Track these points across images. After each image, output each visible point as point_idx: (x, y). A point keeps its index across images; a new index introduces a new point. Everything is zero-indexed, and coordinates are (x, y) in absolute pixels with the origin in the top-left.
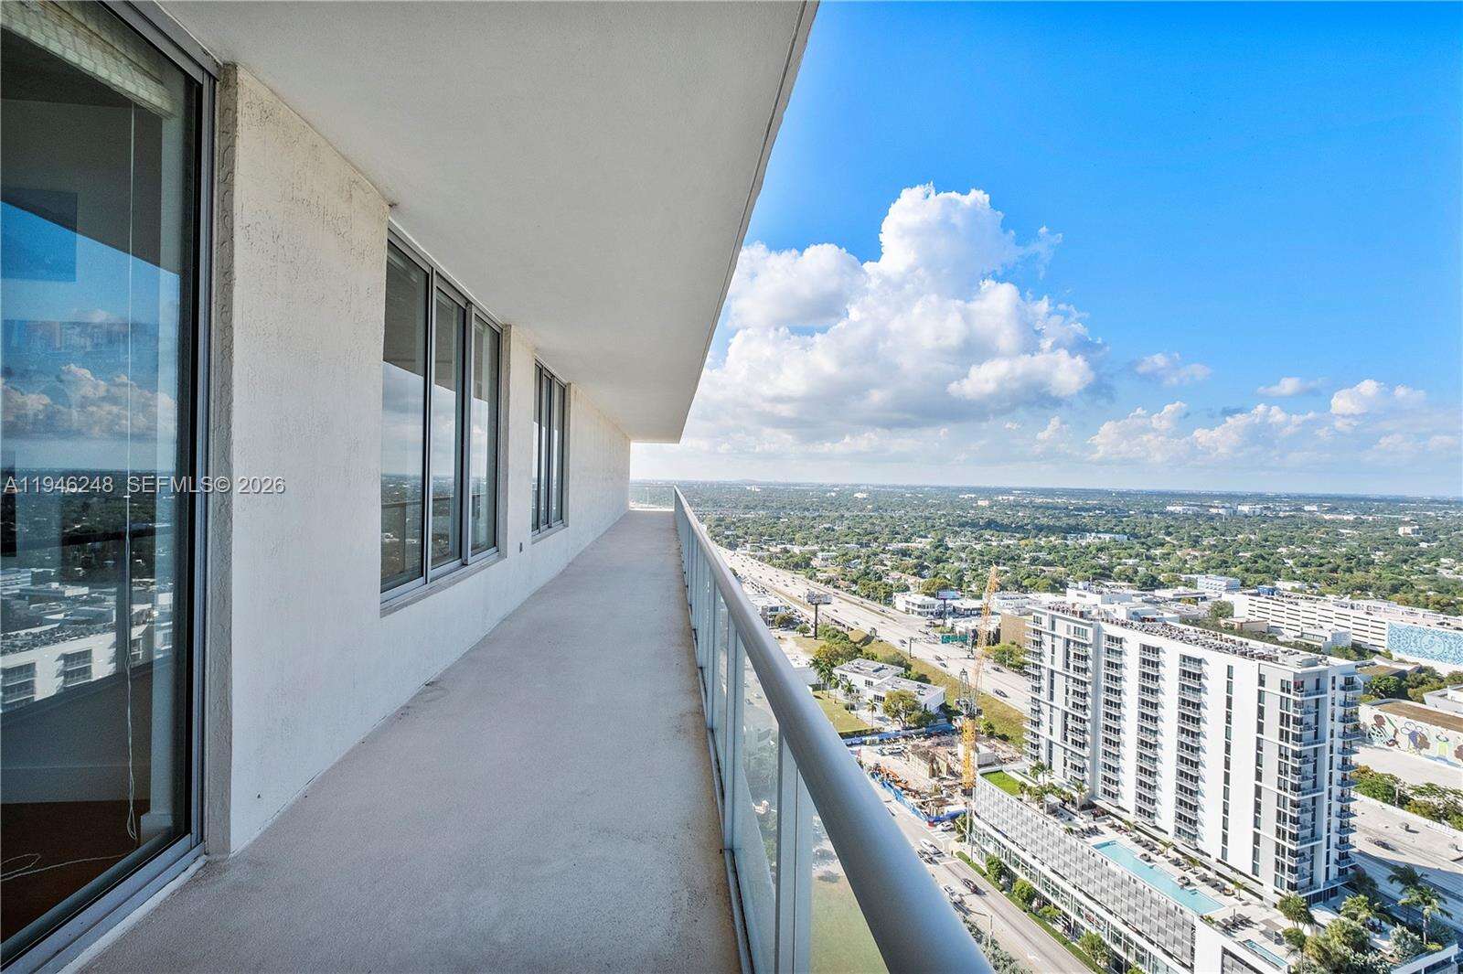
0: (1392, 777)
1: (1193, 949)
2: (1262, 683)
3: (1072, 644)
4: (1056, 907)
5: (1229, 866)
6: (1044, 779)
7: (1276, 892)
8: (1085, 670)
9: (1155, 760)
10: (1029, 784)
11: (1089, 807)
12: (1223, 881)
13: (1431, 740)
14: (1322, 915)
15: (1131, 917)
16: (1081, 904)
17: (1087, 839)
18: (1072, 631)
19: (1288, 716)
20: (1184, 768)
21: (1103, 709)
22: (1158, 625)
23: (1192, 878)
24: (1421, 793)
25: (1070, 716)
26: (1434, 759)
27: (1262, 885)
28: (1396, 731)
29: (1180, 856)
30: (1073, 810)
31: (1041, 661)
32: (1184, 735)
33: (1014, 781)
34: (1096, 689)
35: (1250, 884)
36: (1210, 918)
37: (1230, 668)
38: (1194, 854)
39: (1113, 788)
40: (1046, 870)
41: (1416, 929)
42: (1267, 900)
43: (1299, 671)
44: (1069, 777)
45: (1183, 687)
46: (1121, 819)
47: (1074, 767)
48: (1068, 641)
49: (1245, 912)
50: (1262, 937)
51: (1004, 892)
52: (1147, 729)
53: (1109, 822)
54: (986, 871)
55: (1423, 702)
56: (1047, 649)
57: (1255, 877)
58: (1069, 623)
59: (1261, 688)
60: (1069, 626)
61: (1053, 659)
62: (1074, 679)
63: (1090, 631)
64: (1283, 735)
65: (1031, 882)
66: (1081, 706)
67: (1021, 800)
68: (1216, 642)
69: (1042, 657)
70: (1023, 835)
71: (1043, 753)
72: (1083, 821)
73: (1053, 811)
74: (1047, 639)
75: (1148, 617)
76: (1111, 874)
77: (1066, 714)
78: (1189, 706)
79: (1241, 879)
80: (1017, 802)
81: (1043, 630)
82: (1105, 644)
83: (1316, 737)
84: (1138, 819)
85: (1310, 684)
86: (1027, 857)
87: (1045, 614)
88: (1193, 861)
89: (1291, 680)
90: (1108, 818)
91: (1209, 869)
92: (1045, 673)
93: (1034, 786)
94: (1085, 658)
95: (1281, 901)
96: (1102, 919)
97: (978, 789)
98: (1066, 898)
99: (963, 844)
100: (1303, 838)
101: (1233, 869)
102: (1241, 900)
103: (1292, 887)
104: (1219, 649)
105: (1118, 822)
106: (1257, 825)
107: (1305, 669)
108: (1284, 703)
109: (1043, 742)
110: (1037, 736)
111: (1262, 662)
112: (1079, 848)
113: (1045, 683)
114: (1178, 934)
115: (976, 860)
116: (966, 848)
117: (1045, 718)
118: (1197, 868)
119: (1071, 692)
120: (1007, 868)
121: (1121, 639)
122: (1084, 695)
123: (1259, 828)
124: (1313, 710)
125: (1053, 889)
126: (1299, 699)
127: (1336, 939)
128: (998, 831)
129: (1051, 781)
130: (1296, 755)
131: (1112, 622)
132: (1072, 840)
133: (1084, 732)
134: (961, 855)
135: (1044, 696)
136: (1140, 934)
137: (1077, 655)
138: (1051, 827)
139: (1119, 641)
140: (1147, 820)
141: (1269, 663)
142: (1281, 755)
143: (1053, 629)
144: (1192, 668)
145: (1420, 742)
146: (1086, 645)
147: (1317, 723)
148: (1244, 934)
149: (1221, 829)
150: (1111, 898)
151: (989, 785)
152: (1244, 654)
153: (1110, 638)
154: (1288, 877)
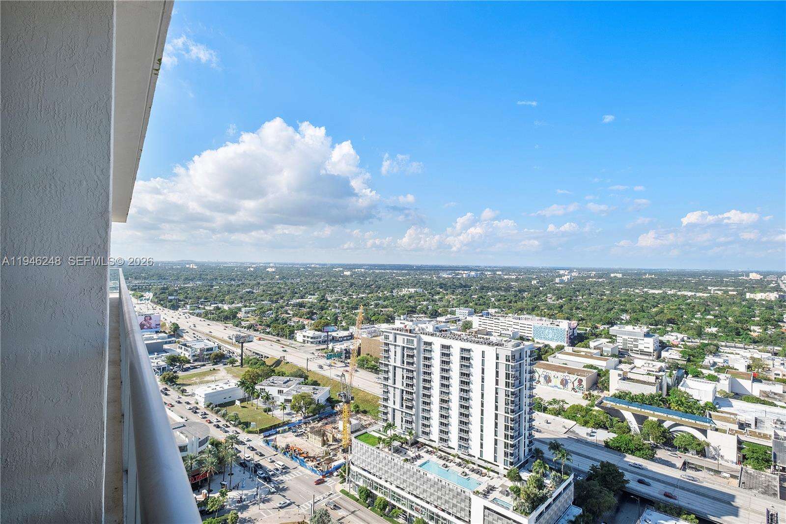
0: (540, 399)
1: (470, 512)
2: (497, 358)
3: (406, 349)
4: (399, 508)
5: (483, 460)
6: (390, 433)
7: (505, 468)
8: (412, 364)
9: (448, 409)
10: (383, 437)
11: (415, 443)
12: (481, 468)
13: (552, 378)
14: (525, 475)
15: (439, 502)
16: (413, 502)
17: (415, 463)
18: (406, 342)
19: (509, 374)
20: (463, 411)
21: (422, 384)
22: (448, 333)
23: (467, 470)
24: (551, 404)
25: (405, 392)
26: (553, 387)
27: (498, 466)
28: (539, 376)
29: (461, 461)
30: (406, 447)
31: (389, 361)
32: (462, 393)
33: (374, 437)
34: (418, 374)
35: (494, 467)
36: (478, 492)
37: (483, 352)
38: (467, 458)
39: (427, 430)
40: (393, 488)
41: (559, 471)
42: (501, 474)
43: (513, 350)
44: (404, 428)
45: (462, 366)
46: (431, 447)
47: (407, 422)
48: (404, 347)
49: (492, 483)
50: (501, 495)
51: (369, 508)
52: (444, 392)
53: (425, 450)
54: (358, 498)
55: (548, 361)
56: (392, 354)
57: (495, 463)
58: (404, 337)
59: (497, 361)
60: (404, 339)
61: (396, 359)
62: (407, 369)
63: (415, 340)
64: (507, 384)
65: (385, 497)
66: (410, 385)
67: (378, 448)
68: (476, 339)
69: (389, 359)
70: (380, 469)
71: (390, 416)
72: (412, 453)
73: (397, 451)
74: (392, 348)
75: (443, 329)
76: (429, 480)
77: (403, 390)
78: (464, 376)
79: (489, 466)
80: (376, 450)
81: (390, 342)
82: (423, 347)
83: (520, 384)
84: (440, 445)
85: (517, 356)
86: (382, 482)
87: (391, 333)
88: (467, 462)
89: (510, 355)
90: (425, 448)
91: (474, 464)
92: (391, 368)
93: (386, 438)
94: (412, 356)
95: (508, 473)
96: (424, 508)
97: (353, 446)
98: (405, 501)
99: (345, 484)
100: (515, 437)
101: (485, 461)
102: (490, 477)
103: (511, 464)
104: (478, 343)
105: (430, 449)
106: (496, 435)
107: (516, 348)
108: (507, 366)
109: (390, 410)
110: (386, 407)
111: (497, 347)
112: (412, 469)
113: (391, 375)
114: (463, 505)
115: (352, 492)
116: (346, 487)
117: (391, 396)
118: (469, 465)
119: (405, 377)
120: (371, 492)
121: (431, 343)
122: (412, 378)
123: (497, 436)
124: (519, 369)
125: (397, 498)
126: (513, 364)
127: (531, 486)
128: (365, 470)
129: (394, 433)
130: (513, 393)
131: (426, 334)
132: (408, 465)
133: (412, 400)
134: (343, 491)
135: (390, 382)
136: (443, 510)
137: (409, 356)
138: (396, 461)
139: (430, 344)
140: (445, 444)
141: (500, 347)
142: (506, 395)
143: (395, 341)
144: (466, 355)
145: (548, 380)
146: (413, 349)
147: (520, 376)
148: (492, 496)
149: (480, 441)
150: (429, 494)
151: (360, 443)
152: (489, 344)
153: (426, 343)
154: (510, 459)
